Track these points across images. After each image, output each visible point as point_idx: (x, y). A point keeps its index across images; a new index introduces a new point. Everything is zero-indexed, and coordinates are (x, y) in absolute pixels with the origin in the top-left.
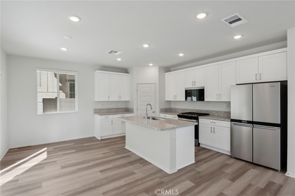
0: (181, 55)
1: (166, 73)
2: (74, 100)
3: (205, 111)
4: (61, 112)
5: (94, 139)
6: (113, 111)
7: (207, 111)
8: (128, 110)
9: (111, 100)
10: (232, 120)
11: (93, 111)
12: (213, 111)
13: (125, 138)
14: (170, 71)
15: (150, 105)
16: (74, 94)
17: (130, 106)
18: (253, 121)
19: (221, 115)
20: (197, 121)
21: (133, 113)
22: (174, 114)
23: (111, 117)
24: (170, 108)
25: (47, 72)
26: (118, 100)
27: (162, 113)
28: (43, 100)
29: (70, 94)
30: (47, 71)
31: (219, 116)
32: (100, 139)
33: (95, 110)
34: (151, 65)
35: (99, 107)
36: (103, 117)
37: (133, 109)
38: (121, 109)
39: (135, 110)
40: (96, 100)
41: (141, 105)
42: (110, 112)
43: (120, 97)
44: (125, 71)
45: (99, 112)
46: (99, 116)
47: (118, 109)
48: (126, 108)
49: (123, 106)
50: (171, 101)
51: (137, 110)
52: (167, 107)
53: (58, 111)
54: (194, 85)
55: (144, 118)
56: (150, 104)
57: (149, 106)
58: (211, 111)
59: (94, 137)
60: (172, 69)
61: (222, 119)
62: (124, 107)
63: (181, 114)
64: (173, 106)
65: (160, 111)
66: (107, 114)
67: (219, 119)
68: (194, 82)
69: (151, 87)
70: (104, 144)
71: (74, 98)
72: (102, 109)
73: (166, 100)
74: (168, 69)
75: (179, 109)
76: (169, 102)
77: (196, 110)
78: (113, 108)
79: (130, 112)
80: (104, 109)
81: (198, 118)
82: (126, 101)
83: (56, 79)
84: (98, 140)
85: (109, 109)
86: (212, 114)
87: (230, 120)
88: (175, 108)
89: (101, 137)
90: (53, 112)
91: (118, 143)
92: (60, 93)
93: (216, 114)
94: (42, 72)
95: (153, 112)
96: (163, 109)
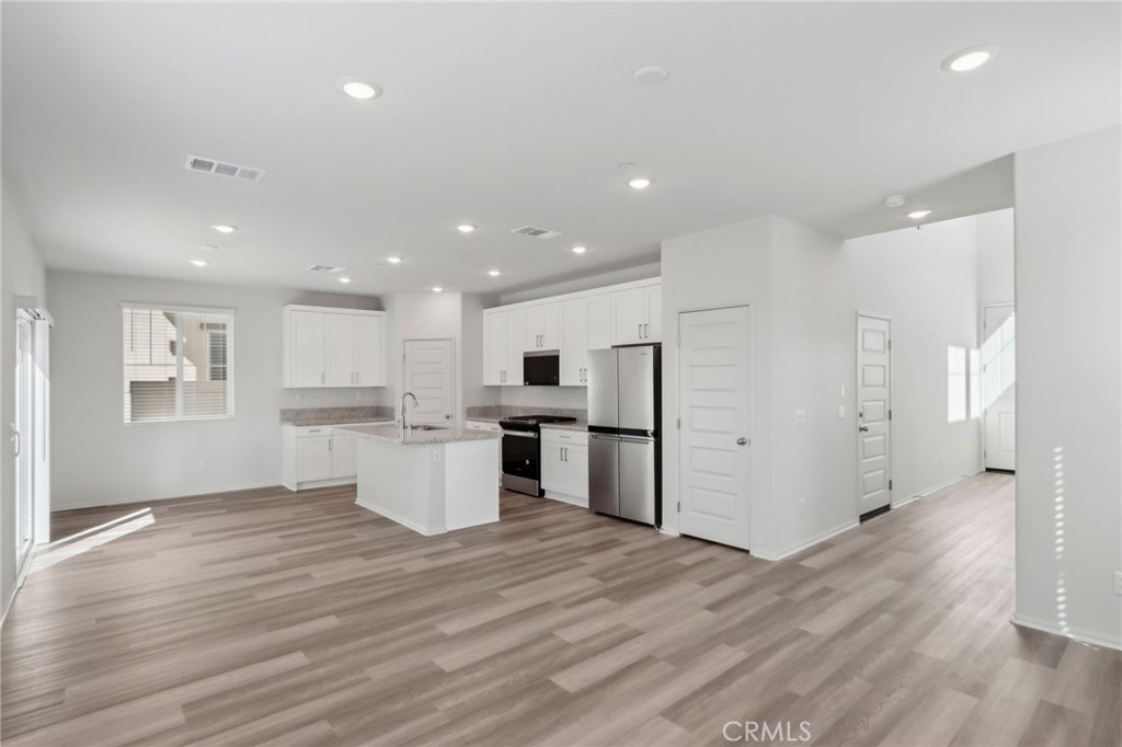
0: (494, 273)
1: (486, 311)
2: (225, 386)
3: (568, 410)
4: (188, 418)
5: (278, 490)
7: (572, 411)
8: (380, 413)
9: (328, 385)
10: (592, 429)
11: (278, 417)
16: (225, 368)
17: (386, 403)
18: (620, 427)
20: (539, 434)
21: (393, 419)
22: (496, 421)
23: (327, 429)
24: (496, 407)
25: (148, 312)
26: (352, 385)
27: (472, 418)
28: (131, 387)
29: (213, 368)
30: (151, 309)
32: (294, 490)
33: (284, 412)
34: (437, 289)
35: (297, 403)
36: (305, 430)
37: (393, 409)
38: (363, 409)
39: (397, 413)
40: (287, 385)
43: (355, 376)
44: (375, 304)
45: (297, 417)
46: (295, 427)
47: (353, 409)
48: (376, 406)
49: (370, 402)
50: (498, 387)
52: (488, 402)
53: (179, 416)
54: (539, 344)
57: (409, 398)
59: (282, 487)
60: (503, 298)
61: (577, 428)
62: (372, 405)
64: (504, 401)
65: (465, 415)
66: (316, 422)
67: (573, 427)
69: (442, 349)
70: (304, 498)
71: (225, 379)
72: (306, 410)
73: (485, 384)
76: (495, 390)
77: (552, 409)
78: (336, 406)
79: (386, 416)
80: (311, 411)
81: (539, 429)
82: (375, 388)
83: (173, 328)
84: (291, 492)
85: (326, 410)
87: (587, 429)
89: (299, 484)
90: (164, 419)
92: (185, 368)
94: (139, 311)
95: (448, 417)
96: (475, 408)
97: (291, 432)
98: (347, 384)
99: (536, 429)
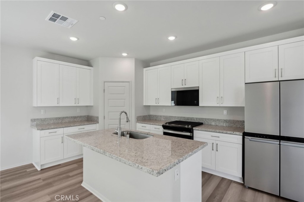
1: (145, 69)
3: (197, 119)
5: (28, 170)
6: (67, 120)
7: (199, 119)
8: (90, 119)
9: (61, 104)
11: (29, 123)
12: (208, 119)
13: (83, 164)
14: (149, 66)
15: (126, 113)
17: (93, 114)
18: (281, 135)
19: (220, 125)
20: (192, 134)
21: (98, 123)
22: (157, 124)
26: (75, 105)
27: (139, 122)
31: (217, 125)
32: (39, 169)
33: (33, 120)
34: (125, 54)
35: (42, 115)
37: (98, 118)
38: (81, 117)
39: (101, 120)
40: (35, 105)
41: (109, 112)
42: (61, 123)
43: (77, 100)
44: (87, 63)
46: (39, 131)
47: (75, 117)
48: (88, 116)
49: (84, 113)
50: (150, 106)
51: (104, 118)
52: (146, 114)
54: (184, 84)
55: (115, 133)
56: (125, 111)
57: (124, 114)
58: (205, 119)
59: (31, 166)
60: (151, 64)
61: (229, 132)
62: (85, 115)
63: (167, 125)
64: (152, 113)
65: (136, 120)
66: (53, 127)
67: (225, 132)
68: (184, 81)
69: (125, 87)
70: (44, 180)
72: (48, 119)
73: (144, 104)
74: (146, 63)
75: (161, 116)
76: (148, 107)
77: (184, 117)
78: (66, 116)
79: (94, 121)
80: (51, 119)
81: (193, 130)
82: (87, 106)
84: (36, 170)
86: (207, 123)
87: (242, 134)
88: (155, 116)
91: (71, 174)
93: (213, 124)
96: (140, 116)
97: (37, 134)
98: (73, 104)
99: (191, 131)
